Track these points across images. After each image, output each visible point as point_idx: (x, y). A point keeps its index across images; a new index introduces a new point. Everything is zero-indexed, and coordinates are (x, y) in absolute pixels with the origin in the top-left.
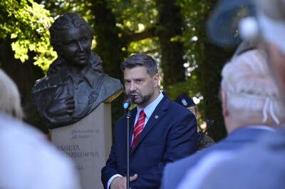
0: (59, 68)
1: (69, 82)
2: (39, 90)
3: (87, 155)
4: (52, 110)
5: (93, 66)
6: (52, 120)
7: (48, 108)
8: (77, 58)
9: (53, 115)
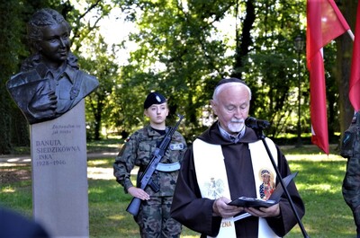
0: (36, 64)
1: (49, 77)
2: (15, 86)
3: (69, 149)
4: (35, 105)
5: (71, 63)
6: (35, 116)
7: (31, 104)
8: (58, 55)
9: (36, 110)
